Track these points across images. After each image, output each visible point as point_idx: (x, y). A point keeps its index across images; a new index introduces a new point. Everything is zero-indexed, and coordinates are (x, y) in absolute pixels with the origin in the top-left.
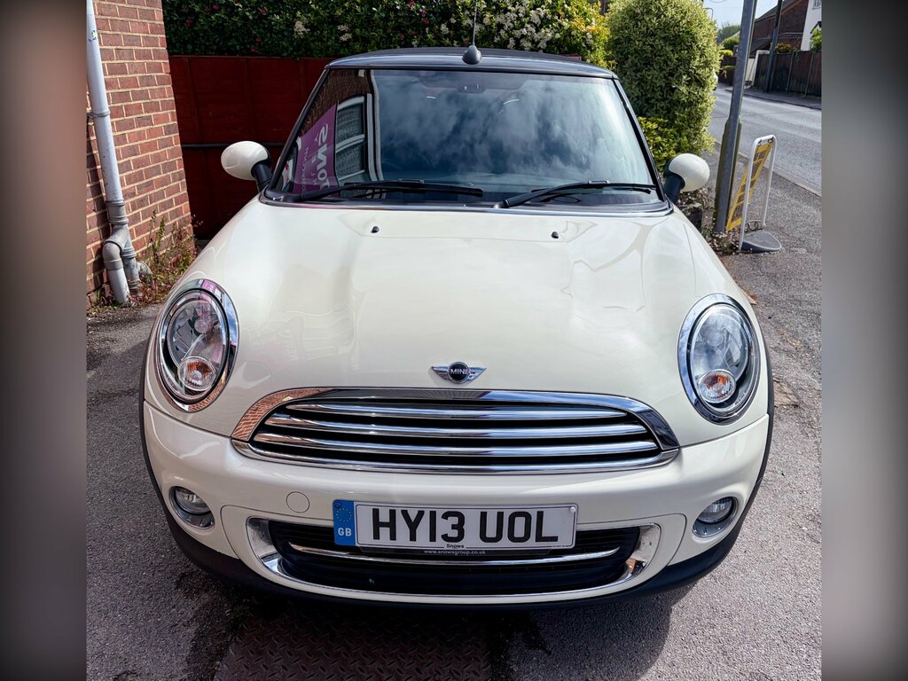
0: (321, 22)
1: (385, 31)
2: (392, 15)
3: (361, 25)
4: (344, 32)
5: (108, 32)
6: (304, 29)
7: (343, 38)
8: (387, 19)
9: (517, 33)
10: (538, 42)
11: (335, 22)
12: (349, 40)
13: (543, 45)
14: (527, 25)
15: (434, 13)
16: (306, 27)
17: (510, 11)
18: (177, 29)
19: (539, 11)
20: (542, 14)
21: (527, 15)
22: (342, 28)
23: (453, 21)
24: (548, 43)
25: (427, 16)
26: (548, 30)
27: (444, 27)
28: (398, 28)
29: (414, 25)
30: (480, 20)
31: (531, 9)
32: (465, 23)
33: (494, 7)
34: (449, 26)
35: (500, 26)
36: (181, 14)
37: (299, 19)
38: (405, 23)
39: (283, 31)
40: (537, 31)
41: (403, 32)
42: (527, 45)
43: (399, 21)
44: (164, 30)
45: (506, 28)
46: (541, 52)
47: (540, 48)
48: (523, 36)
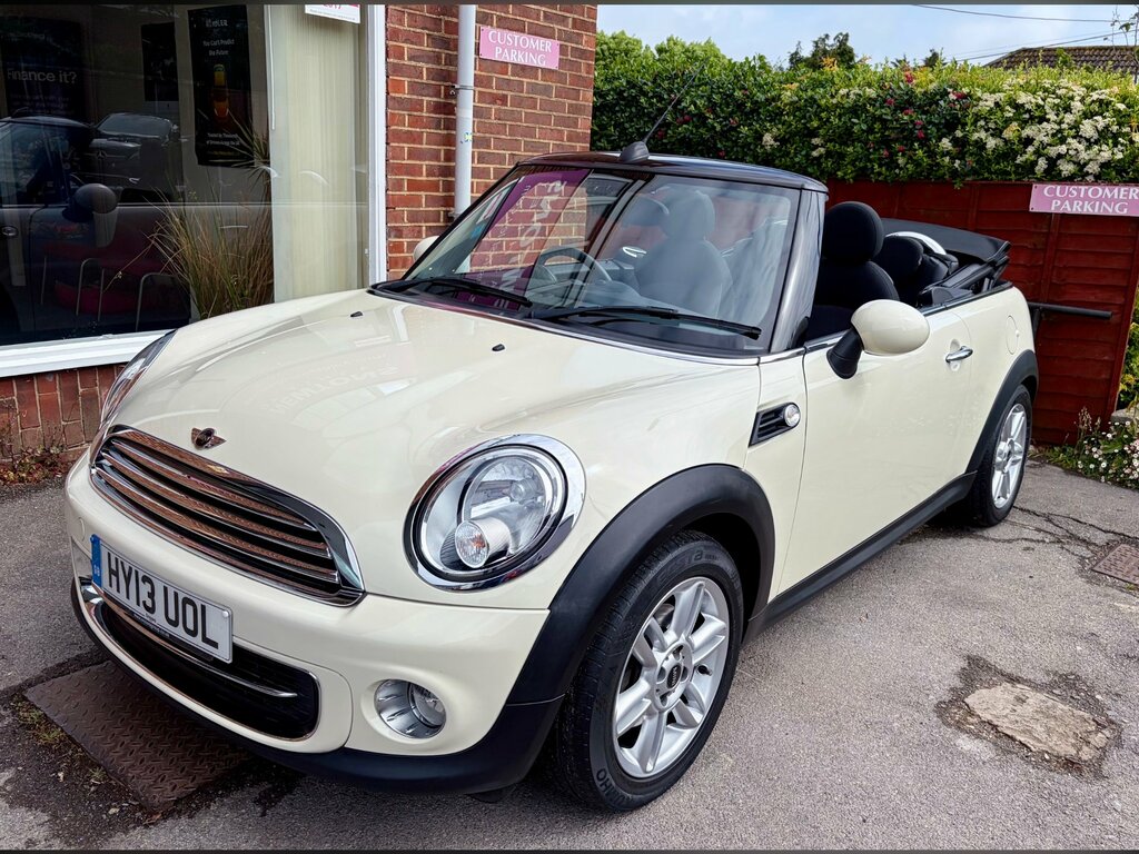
0: (793, 135)
1: (865, 144)
2: (877, 126)
3: (839, 138)
4: (816, 147)
5: (504, 137)
6: (772, 142)
7: (815, 154)
8: (870, 130)
9: (1053, 151)
10: (1085, 164)
11: (813, 133)
12: (821, 156)
13: (1093, 168)
14: (1070, 140)
15: (934, 124)
16: (776, 140)
17: (1048, 121)
19: (1097, 121)
20: (1102, 125)
21: (1076, 126)
22: (816, 141)
23: (959, 134)
24: (1103, 165)
25: (924, 128)
26: (1104, 147)
27: (946, 143)
28: (883, 142)
29: (905, 138)
30: (999, 133)
31: (1083, 118)
32: (976, 136)
33: (1027, 116)
34: (955, 141)
35: (1029, 141)
37: (767, 130)
38: (893, 135)
39: (750, 144)
40: (1088, 148)
41: (889, 148)
42: (1066, 168)
43: (887, 133)
45: (1036, 143)
46: (1090, 178)
47: (1087, 174)
48: (1060, 156)
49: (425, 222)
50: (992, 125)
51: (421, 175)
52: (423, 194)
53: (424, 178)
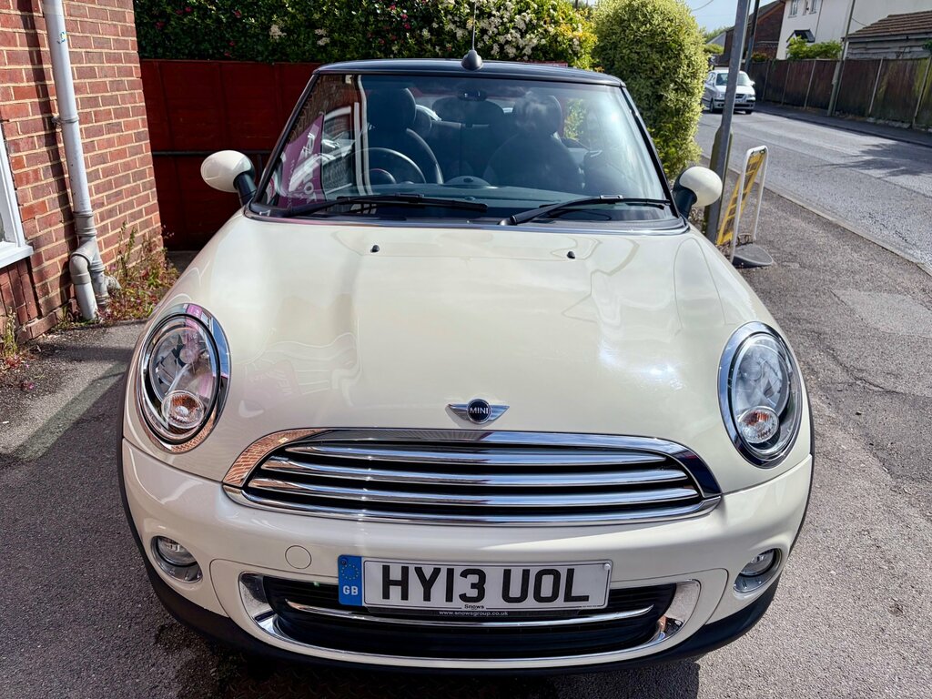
0: (298, 26)
1: (364, 34)
2: (372, 19)
3: (339, 29)
4: (321, 37)
5: (77, 34)
6: (280, 33)
7: (321, 43)
8: (367, 24)
9: (501, 39)
10: (523, 48)
11: (313, 25)
12: (327, 45)
13: (528, 51)
14: (512, 31)
15: (416, 18)
16: (282, 30)
17: (494, 16)
18: (147, 32)
19: (524, 16)
20: (527, 19)
21: (511, 20)
22: (319, 32)
23: (435, 25)
24: (533, 49)
25: (409, 21)
26: (533, 36)
27: (425, 33)
28: (378, 33)
29: (394, 29)
30: (463, 25)
31: (516, 14)
32: (447, 28)
34: (431, 30)
35: (484, 31)
36: (153, 17)
37: (275, 22)
38: (385, 28)
39: (259, 34)
40: (522, 37)
41: (383, 37)
42: (511, 51)
43: (379, 25)
44: (135, 33)
45: (490, 33)
46: (526, 58)
47: (525, 54)
48: (507, 42)
49: (36, 132)
50: (456, 19)
51: (22, 81)
52: (28, 101)
53: (25, 84)
